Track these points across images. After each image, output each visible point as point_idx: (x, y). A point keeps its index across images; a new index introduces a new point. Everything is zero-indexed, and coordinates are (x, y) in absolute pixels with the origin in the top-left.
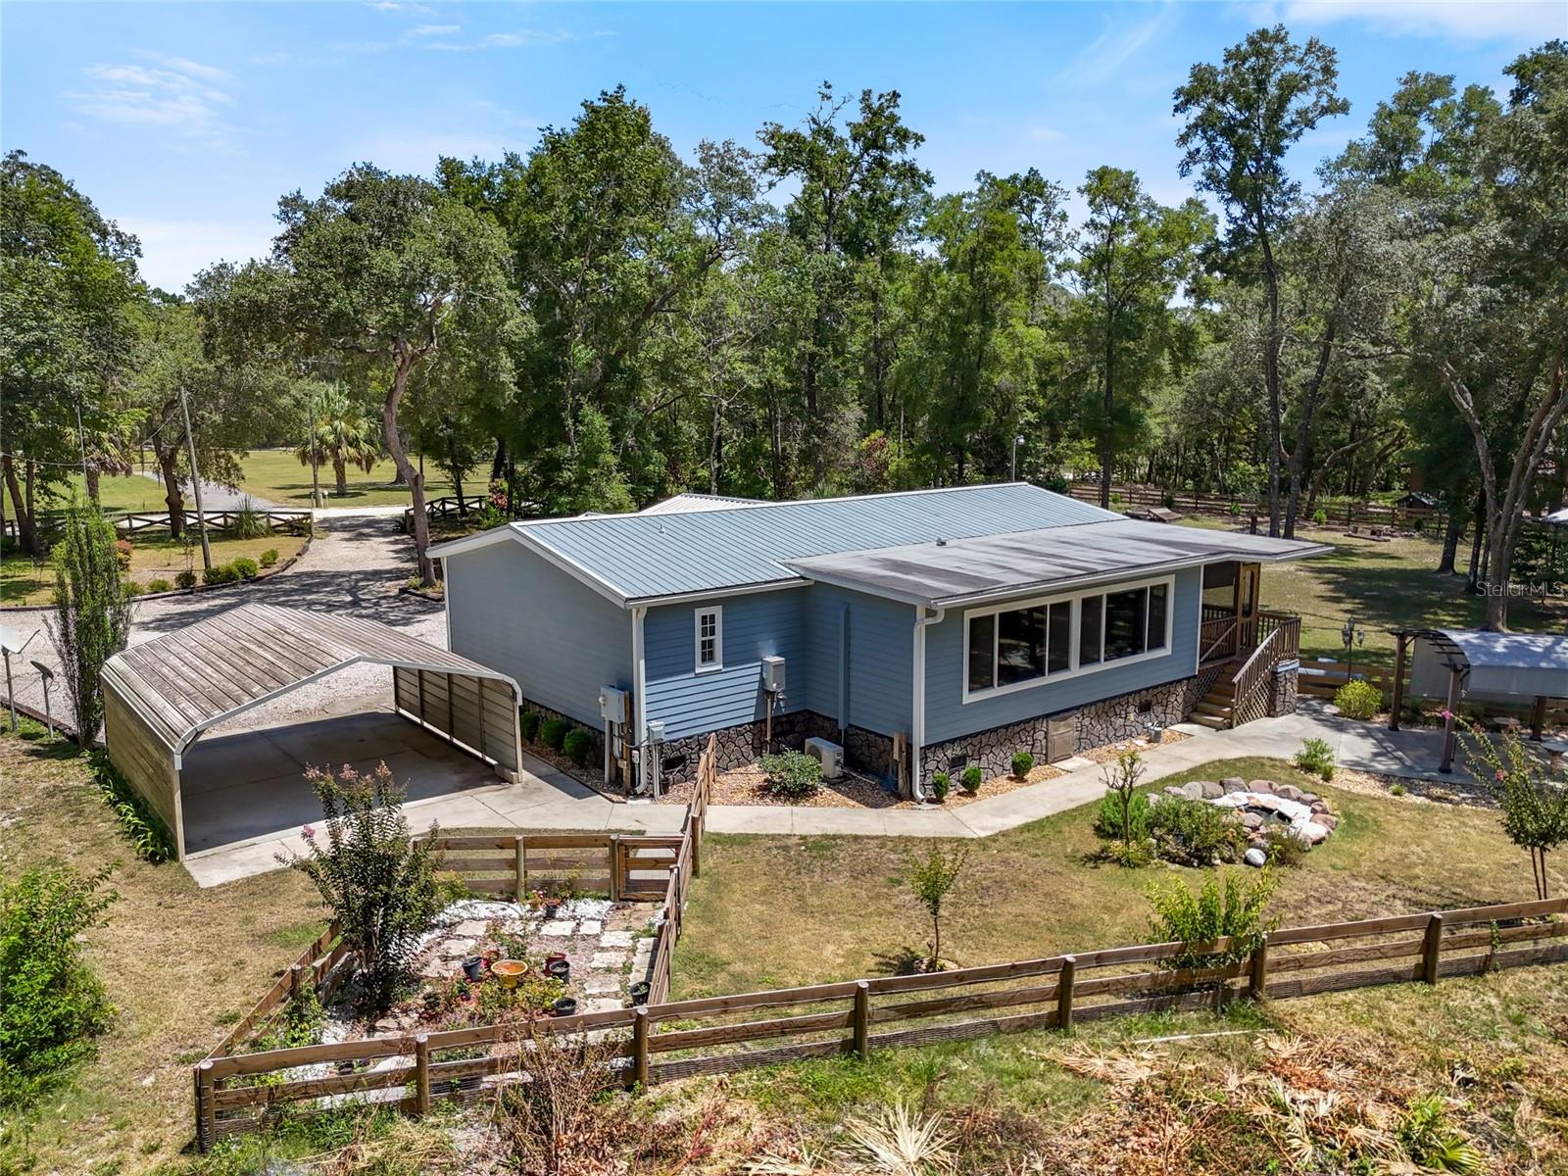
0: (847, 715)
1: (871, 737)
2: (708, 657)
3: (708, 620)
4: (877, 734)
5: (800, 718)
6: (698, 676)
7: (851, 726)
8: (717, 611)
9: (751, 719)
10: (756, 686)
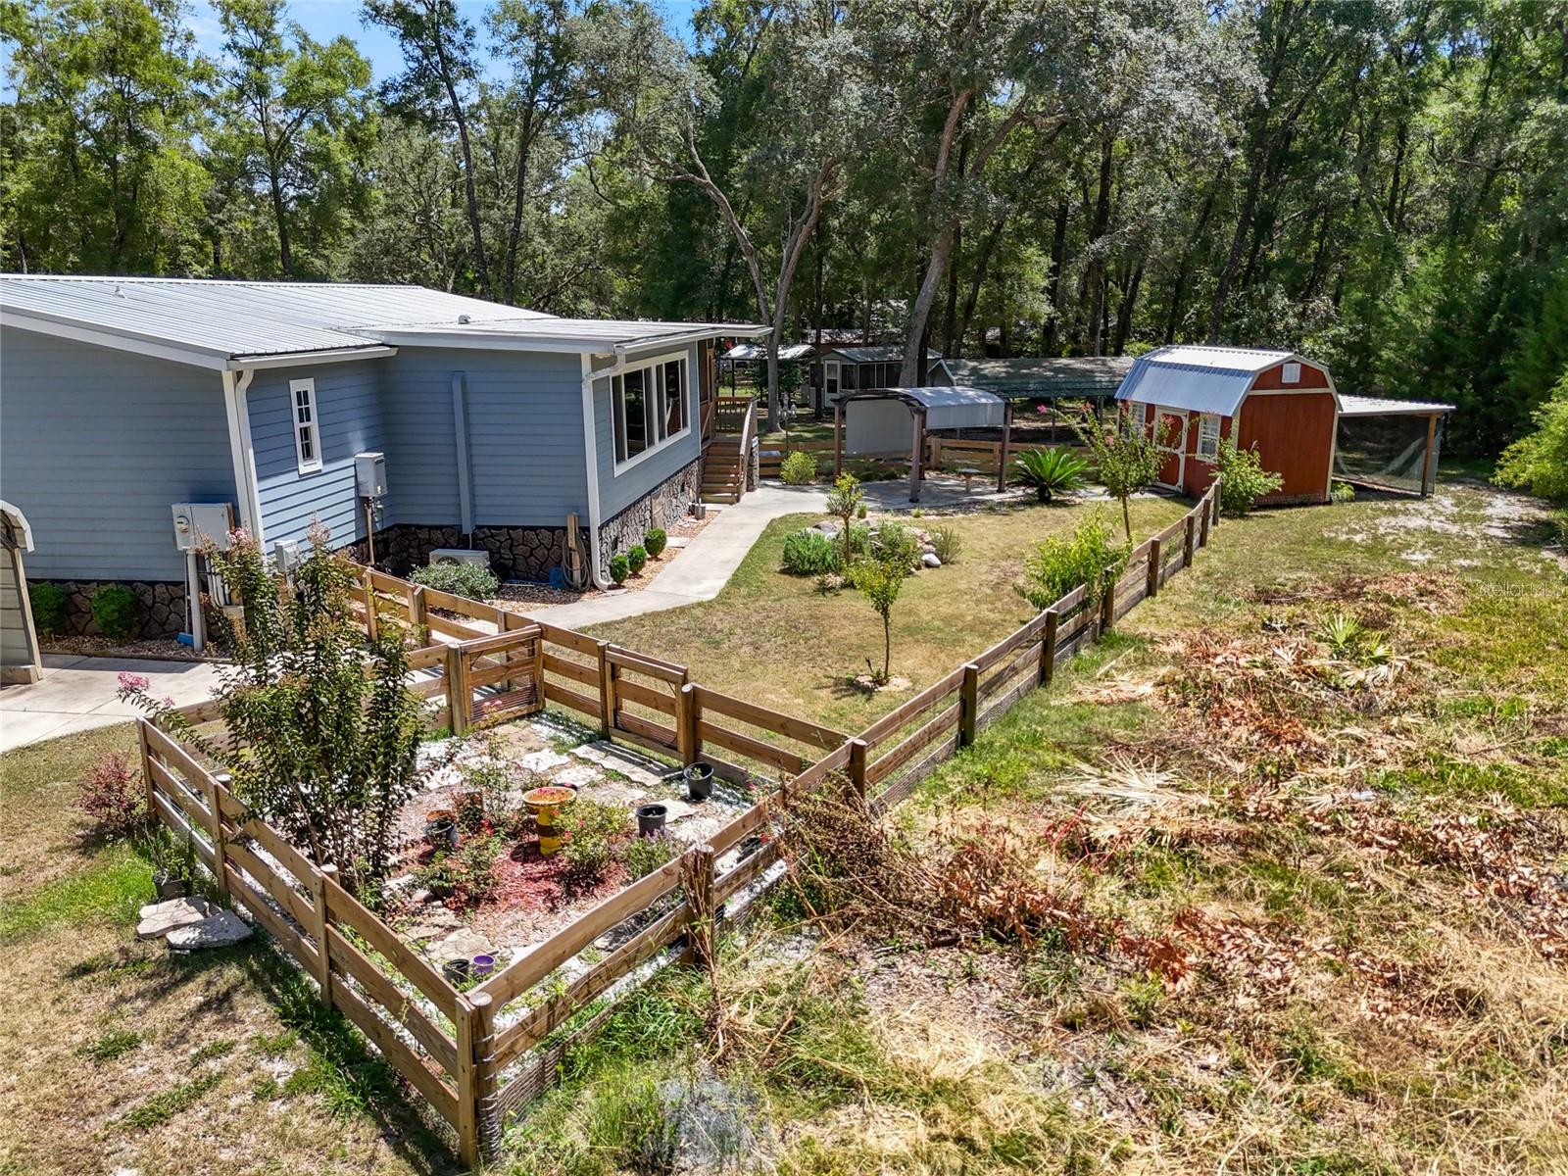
0: (474, 516)
1: (517, 535)
2: (308, 453)
3: (303, 397)
4: (525, 528)
5: (393, 535)
6: (303, 478)
7: (480, 527)
8: (308, 385)
9: (353, 538)
10: (352, 493)
